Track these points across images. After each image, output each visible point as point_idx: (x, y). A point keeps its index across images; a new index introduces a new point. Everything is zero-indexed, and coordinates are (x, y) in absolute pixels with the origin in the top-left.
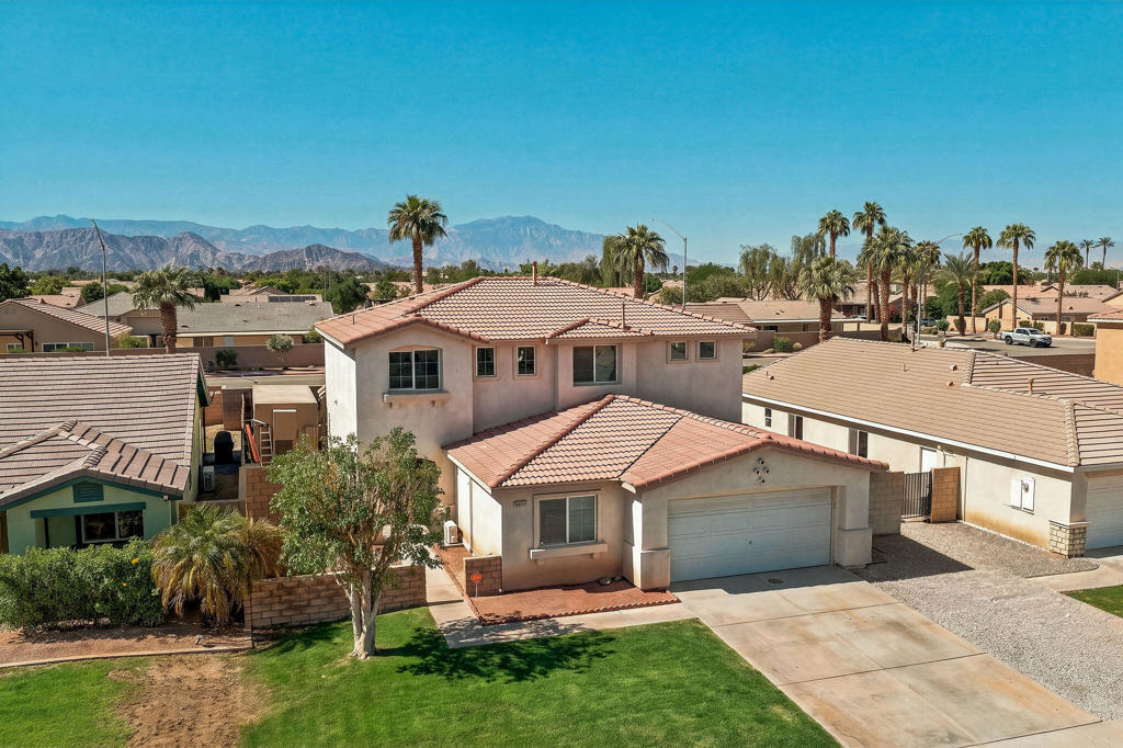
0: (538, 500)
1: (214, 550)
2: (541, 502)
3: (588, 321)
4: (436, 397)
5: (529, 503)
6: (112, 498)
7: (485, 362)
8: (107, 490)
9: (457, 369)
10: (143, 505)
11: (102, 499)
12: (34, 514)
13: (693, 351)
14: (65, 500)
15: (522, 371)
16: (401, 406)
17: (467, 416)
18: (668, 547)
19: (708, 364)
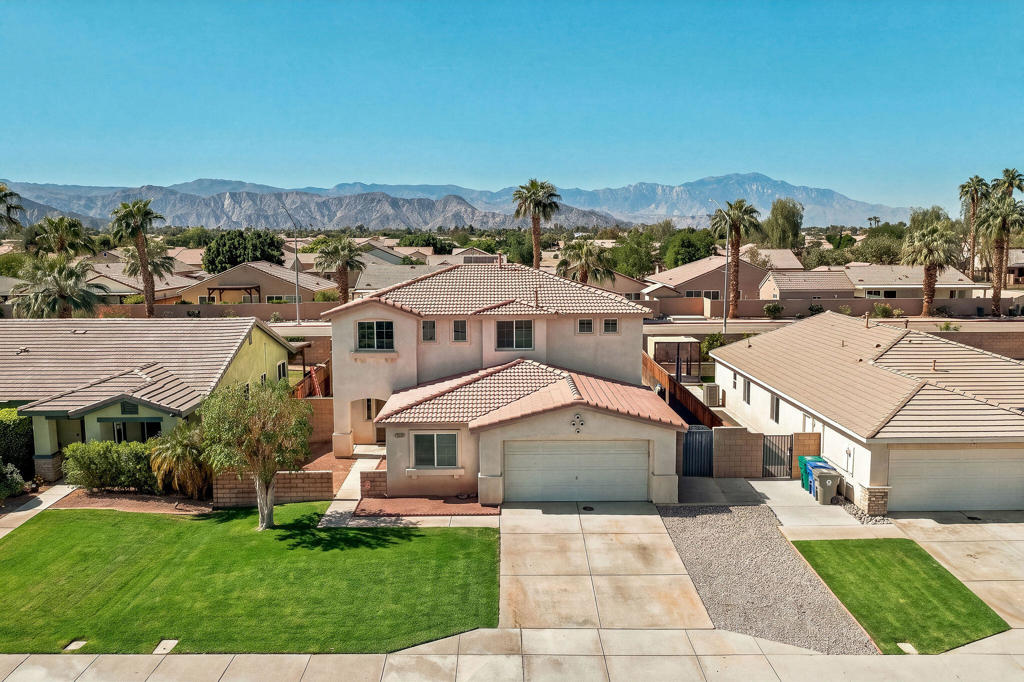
0: (413, 433)
1: (179, 450)
2: (417, 437)
3: (513, 302)
4: (392, 355)
5: (406, 436)
6: (144, 413)
7: (429, 330)
8: (141, 409)
9: (406, 334)
10: (161, 419)
11: (137, 413)
12: (99, 420)
13: (598, 326)
14: (115, 412)
15: (457, 338)
16: (363, 361)
17: (412, 370)
18: (501, 475)
19: (611, 337)
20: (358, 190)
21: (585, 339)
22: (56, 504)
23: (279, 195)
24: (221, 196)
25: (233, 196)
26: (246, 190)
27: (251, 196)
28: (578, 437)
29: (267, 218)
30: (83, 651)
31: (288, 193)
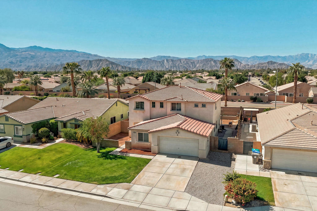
0: (137, 132)
2: (139, 133)
3: (177, 97)
4: (144, 111)
7: (153, 105)
9: (147, 106)
11: (78, 122)
13: (200, 105)
14: (73, 122)
15: (161, 107)
16: (136, 112)
17: (148, 115)
18: (158, 145)
19: (204, 109)
20: (204, 58)
21: (197, 109)
22: (59, 142)
23: (180, 60)
24: (164, 61)
25: (167, 60)
26: (171, 58)
27: (172, 61)
28: (177, 137)
29: (176, 66)
30: (57, 178)
31: (182, 59)
